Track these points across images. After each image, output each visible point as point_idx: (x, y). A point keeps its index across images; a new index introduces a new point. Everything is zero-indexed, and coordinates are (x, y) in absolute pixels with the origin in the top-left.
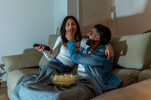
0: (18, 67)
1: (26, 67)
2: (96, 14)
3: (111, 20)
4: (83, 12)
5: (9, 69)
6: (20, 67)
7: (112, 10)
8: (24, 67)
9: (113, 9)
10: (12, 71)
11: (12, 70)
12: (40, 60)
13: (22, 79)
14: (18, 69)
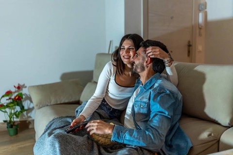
0: (50, 102)
1: (62, 102)
2: (172, 18)
3: (199, 25)
4: (150, 14)
5: (37, 105)
6: (52, 103)
7: (200, 9)
8: (59, 103)
9: (202, 7)
10: (41, 108)
11: (41, 106)
12: (82, 91)
13: (51, 125)
14: (50, 105)
